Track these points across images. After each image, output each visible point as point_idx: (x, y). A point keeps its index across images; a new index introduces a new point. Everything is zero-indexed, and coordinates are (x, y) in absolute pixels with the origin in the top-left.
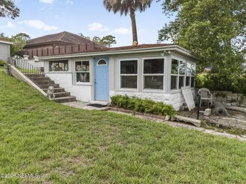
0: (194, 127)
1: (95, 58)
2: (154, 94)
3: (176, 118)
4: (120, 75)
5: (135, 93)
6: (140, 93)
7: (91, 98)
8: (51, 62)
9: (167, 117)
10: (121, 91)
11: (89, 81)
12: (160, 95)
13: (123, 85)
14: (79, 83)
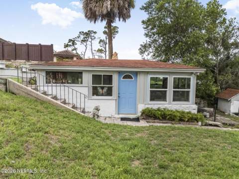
0: (219, 128)
1: (120, 73)
2: (183, 106)
3: (206, 123)
4: (149, 89)
5: (166, 105)
6: (170, 105)
7: (114, 113)
8: (48, 73)
9: (200, 123)
10: (151, 104)
11: (111, 95)
12: (188, 106)
13: (152, 99)
14: (95, 97)
